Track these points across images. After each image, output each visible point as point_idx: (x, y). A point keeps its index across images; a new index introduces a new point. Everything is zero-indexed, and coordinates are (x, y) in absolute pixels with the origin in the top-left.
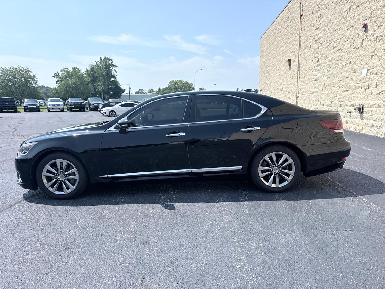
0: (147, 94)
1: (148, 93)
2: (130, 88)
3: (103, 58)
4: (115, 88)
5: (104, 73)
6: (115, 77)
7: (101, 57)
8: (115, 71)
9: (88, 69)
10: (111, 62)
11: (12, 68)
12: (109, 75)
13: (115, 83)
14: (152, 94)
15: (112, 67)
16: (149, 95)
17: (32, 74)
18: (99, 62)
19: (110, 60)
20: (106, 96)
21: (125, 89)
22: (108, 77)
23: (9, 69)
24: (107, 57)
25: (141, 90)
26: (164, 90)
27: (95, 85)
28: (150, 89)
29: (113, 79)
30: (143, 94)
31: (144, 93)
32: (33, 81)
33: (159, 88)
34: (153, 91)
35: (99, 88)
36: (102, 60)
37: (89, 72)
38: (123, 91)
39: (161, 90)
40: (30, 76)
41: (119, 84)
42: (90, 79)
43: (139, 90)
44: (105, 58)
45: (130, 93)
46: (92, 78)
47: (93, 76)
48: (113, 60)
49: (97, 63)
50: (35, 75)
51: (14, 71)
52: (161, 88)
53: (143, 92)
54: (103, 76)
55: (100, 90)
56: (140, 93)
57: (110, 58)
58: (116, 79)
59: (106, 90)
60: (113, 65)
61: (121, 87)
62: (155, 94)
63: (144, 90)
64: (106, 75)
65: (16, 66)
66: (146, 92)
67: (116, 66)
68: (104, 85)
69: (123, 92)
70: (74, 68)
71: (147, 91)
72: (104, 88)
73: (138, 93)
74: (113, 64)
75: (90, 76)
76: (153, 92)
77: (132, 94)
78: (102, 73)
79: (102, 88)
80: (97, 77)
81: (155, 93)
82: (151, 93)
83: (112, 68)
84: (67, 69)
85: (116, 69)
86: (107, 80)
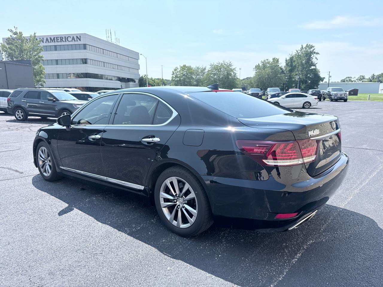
0: (355, 81)
1: (357, 81)
2: (330, 77)
3: (304, 46)
4: (314, 77)
5: (304, 62)
6: (315, 65)
7: (302, 46)
8: (316, 58)
9: (287, 59)
10: (313, 49)
11: (218, 63)
12: (309, 63)
13: (314, 72)
14: (362, 82)
15: (313, 54)
16: (358, 83)
17: (233, 67)
18: (299, 50)
19: (312, 47)
20: (302, 85)
21: (324, 78)
22: (307, 65)
23: (216, 64)
24: (309, 44)
25: (349, 77)
26: (379, 77)
27: (293, 75)
28: (361, 76)
29: (313, 67)
30: (350, 83)
31: (352, 81)
32: (233, 73)
33: (372, 74)
34: (364, 78)
35: (296, 77)
36: (304, 48)
37: (288, 62)
38: (322, 79)
39: (375, 77)
40: (231, 69)
41: (319, 72)
42: (288, 69)
43: (346, 78)
44: (306, 46)
45: (329, 82)
46: (290, 68)
47: (291, 65)
48: (315, 47)
49: (297, 52)
50: (235, 68)
51: (219, 65)
52: (376, 74)
53: (350, 80)
54: (302, 65)
55: (297, 79)
56: (347, 81)
57: (312, 45)
58: (316, 67)
59: (303, 79)
60: (315, 53)
61: (320, 75)
62: (366, 82)
63: (353, 77)
64: (306, 64)
65: (221, 62)
66: (355, 79)
67: (318, 53)
68: (302, 74)
69: (322, 81)
70: (274, 59)
71: (357, 78)
72: (301, 77)
73: (344, 81)
74: (314, 51)
75: (288, 66)
76: (364, 80)
77: (332, 82)
78: (301, 62)
79: (299, 77)
80: (295, 66)
81: (366, 80)
82: (361, 80)
83: (314, 56)
84: (268, 60)
85: (317, 56)
86: (306, 69)
